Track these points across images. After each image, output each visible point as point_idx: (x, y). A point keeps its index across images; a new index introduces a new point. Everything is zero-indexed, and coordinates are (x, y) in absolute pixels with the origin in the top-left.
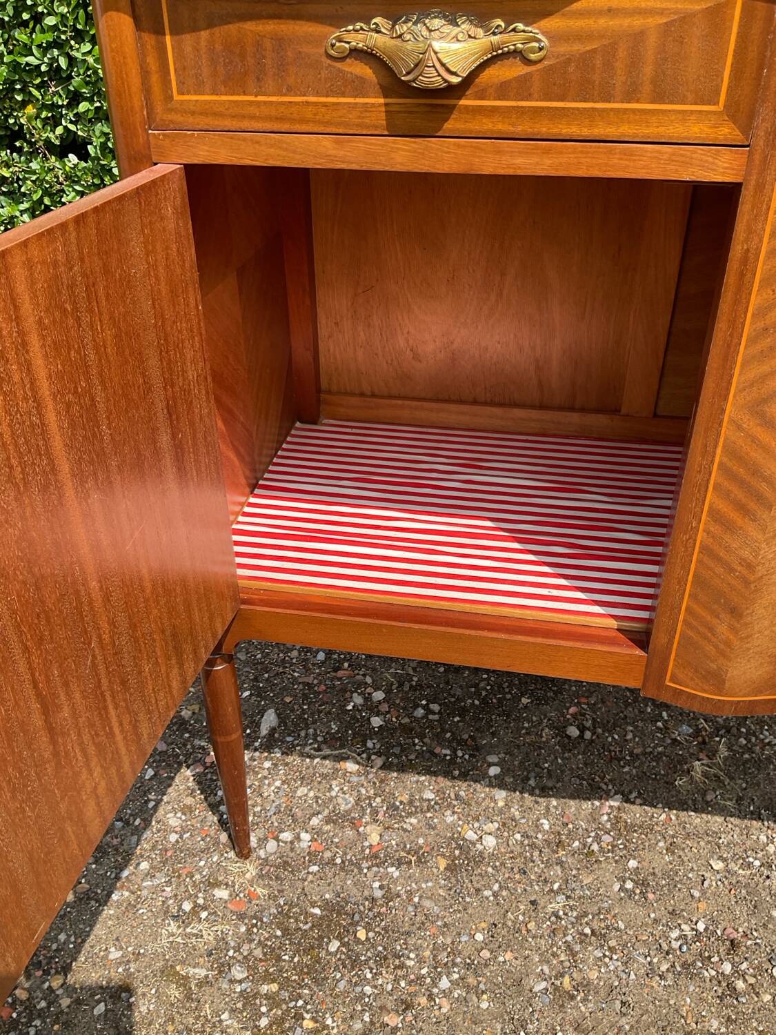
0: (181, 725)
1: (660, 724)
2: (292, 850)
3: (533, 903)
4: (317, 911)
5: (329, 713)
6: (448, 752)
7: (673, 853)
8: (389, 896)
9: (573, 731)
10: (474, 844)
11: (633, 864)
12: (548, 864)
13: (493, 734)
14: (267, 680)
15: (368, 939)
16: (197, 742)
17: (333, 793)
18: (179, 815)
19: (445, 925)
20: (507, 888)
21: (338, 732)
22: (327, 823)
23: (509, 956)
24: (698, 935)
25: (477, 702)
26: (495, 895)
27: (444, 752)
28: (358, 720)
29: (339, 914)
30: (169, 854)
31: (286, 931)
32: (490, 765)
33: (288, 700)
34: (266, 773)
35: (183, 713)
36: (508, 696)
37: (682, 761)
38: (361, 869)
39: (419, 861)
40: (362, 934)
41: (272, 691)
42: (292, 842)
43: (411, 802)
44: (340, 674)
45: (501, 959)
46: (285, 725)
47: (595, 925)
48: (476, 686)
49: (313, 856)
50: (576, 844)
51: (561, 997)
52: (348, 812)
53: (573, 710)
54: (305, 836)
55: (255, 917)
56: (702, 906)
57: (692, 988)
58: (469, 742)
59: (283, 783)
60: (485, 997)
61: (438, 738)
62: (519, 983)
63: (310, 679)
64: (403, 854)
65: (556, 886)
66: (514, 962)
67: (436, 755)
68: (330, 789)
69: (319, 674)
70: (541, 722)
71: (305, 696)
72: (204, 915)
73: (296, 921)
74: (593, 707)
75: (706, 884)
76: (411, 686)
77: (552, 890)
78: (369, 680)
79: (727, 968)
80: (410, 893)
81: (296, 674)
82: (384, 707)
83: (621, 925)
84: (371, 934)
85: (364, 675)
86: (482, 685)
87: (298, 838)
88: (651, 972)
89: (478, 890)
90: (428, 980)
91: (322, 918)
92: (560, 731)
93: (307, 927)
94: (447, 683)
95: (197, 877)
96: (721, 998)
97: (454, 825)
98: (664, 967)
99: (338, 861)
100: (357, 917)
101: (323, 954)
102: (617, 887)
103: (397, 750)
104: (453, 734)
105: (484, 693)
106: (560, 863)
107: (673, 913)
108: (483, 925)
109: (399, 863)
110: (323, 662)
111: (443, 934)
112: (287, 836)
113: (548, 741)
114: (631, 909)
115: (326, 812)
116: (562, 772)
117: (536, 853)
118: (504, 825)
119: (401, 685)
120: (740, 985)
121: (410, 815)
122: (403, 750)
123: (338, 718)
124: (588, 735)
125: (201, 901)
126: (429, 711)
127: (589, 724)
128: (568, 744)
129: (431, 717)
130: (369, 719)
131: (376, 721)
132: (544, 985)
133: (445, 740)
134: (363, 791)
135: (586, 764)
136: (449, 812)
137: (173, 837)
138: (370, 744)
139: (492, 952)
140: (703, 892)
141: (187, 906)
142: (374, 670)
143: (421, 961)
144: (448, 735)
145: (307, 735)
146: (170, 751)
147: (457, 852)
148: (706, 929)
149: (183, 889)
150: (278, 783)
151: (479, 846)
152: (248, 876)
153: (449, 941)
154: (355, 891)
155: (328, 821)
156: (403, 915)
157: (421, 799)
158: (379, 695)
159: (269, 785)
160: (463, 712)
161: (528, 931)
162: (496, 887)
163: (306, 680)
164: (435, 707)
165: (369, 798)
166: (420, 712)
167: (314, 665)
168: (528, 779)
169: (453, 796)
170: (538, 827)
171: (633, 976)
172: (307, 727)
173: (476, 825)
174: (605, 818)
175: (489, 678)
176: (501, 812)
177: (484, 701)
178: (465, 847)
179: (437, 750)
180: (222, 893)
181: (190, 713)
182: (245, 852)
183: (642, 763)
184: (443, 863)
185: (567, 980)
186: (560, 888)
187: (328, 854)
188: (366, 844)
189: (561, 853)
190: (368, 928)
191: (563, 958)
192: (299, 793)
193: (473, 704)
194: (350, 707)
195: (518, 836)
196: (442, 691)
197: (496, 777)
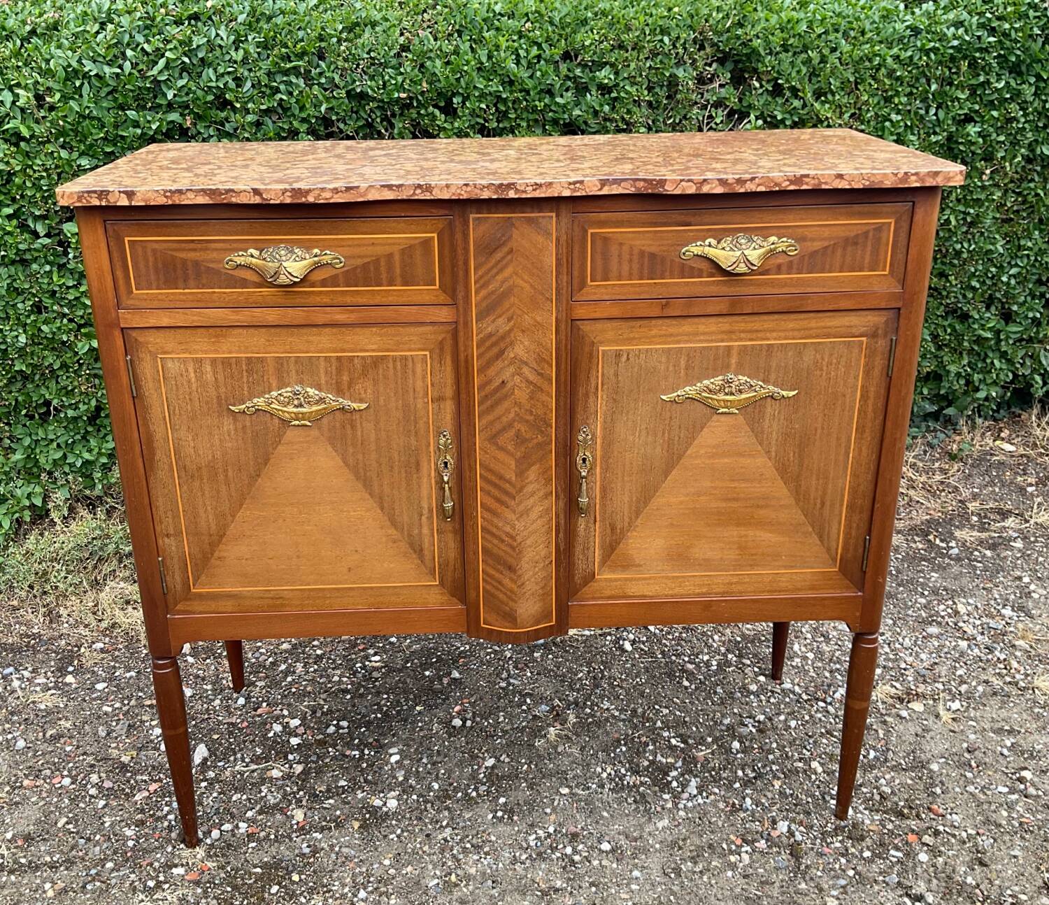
0: (122, 768)
1: (524, 707)
2: (234, 835)
3: (428, 836)
4: (258, 870)
5: (254, 741)
6: (357, 753)
7: (532, 789)
8: (315, 851)
9: (457, 722)
10: (381, 808)
11: (502, 800)
12: (439, 811)
13: (394, 735)
14: (194, 726)
15: (301, 880)
16: (139, 777)
17: (263, 794)
18: (133, 827)
19: (361, 861)
20: (408, 831)
21: (262, 753)
22: (260, 814)
23: (409, 869)
24: (549, 835)
25: (379, 716)
26: (398, 837)
27: (353, 753)
28: (279, 743)
29: (276, 869)
30: (129, 854)
31: (235, 888)
32: (391, 755)
33: (216, 737)
34: (203, 790)
35: (122, 759)
36: (405, 708)
37: (541, 729)
38: (291, 839)
39: (337, 826)
40: (295, 877)
41: (200, 733)
42: (232, 831)
43: (328, 790)
44: (260, 711)
45: (404, 872)
46: (216, 755)
47: (474, 841)
48: (378, 704)
49: (251, 837)
50: (460, 794)
51: (449, 887)
52: (278, 804)
53: (457, 708)
54: (243, 825)
55: (209, 882)
56: (553, 817)
57: (543, 866)
58: (374, 743)
59: (220, 793)
60: (393, 897)
61: (349, 745)
62: (418, 883)
63: (233, 720)
64: (324, 823)
65: (444, 823)
66: (414, 872)
67: (347, 756)
68: (261, 791)
69: (241, 715)
70: (431, 720)
71: (231, 733)
72: (166, 886)
73: (243, 879)
74: (473, 705)
75: (556, 803)
76: (323, 713)
77: (441, 826)
78: (286, 712)
79: (569, 850)
80: (332, 847)
81: (220, 718)
82: (301, 730)
83: (493, 838)
84: (303, 877)
85: (281, 710)
86: (383, 702)
87: (237, 827)
88: (515, 860)
89: (385, 836)
90: (350, 895)
91: (262, 874)
92: (447, 724)
93: (251, 881)
94: (354, 706)
95: (156, 864)
96: (564, 868)
97: (364, 799)
98: (524, 857)
99: (272, 837)
100: (290, 868)
101: (266, 895)
102: (490, 816)
103: (314, 758)
104: (360, 740)
105: (385, 709)
106: (447, 808)
107: (532, 826)
108: (390, 856)
109: (322, 830)
110: (244, 706)
111: (360, 867)
112: (227, 827)
113: (437, 732)
114: (501, 828)
115: (258, 807)
116: (449, 750)
117: (429, 805)
118: (403, 791)
119: (314, 712)
120: (577, 858)
121: (328, 799)
122: (319, 757)
123: (262, 744)
124: (469, 723)
125: (162, 878)
126: (338, 727)
127: (470, 715)
128: (452, 732)
129: (341, 731)
130: (288, 741)
131: (295, 741)
132: (436, 881)
133: (354, 745)
134: (288, 789)
135: (467, 743)
136: (359, 792)
137: (131, 843)
138: (290, 757)
139: (396, 870)
140: (554, 810)
141: (151, 884)
142: (289, 705)
143: (343, 885)
144: (357, 741)
145: (235, 759)
146: (116, 788)
147: (367, 816)
148: (555, 831)
149: (145, 873)
150: (215, 795)
151: (385, 809)
152: (199, 856)
153: (364, 869)
154: (288, 853)
155: (260, 812)
156: (327, 861)
157: (337, 787)
158: (295, 722)
159: (208, 797)
160: (368, 724)
161: (424, 852)
162: (399, 831)
163: (230, 720)
164: (344, 724)
165: (294, 793)
166: (332, 729)
167: (235, 709)
168: (421, 759)
169: (362, 780)
170: (430, 789)
171: (501, 865)
172: (235, 754)
173: (382, 795)
174: (482, 775)
175: (389, 697)
176: (401, 784)
177: (386, 714)
178: (374, 811)
179: (348, 753)
180: (179, 871)
181: (129, 758)
182: (194, 841)
183: (510, 736)
184: (356, 825)
185: (453, 876)
186: (448, 824)
187: (263, 834)
188: (294, 822)
189: (448, 802)
190: (300, 873)
191: (450, 863)
192: (234, 798)
193: (376, 717)
194: (271, 735)
195: (415, 797)
196: (350, 712)
197: (397, 762)
